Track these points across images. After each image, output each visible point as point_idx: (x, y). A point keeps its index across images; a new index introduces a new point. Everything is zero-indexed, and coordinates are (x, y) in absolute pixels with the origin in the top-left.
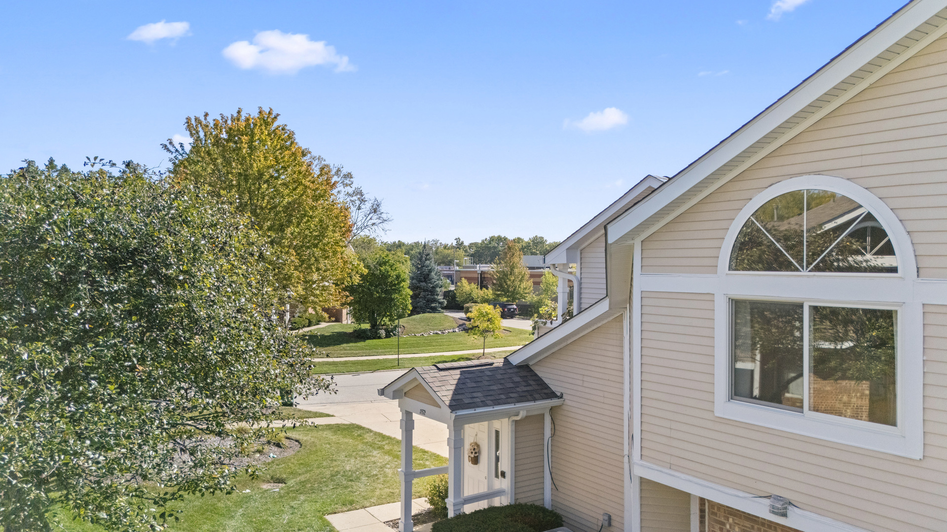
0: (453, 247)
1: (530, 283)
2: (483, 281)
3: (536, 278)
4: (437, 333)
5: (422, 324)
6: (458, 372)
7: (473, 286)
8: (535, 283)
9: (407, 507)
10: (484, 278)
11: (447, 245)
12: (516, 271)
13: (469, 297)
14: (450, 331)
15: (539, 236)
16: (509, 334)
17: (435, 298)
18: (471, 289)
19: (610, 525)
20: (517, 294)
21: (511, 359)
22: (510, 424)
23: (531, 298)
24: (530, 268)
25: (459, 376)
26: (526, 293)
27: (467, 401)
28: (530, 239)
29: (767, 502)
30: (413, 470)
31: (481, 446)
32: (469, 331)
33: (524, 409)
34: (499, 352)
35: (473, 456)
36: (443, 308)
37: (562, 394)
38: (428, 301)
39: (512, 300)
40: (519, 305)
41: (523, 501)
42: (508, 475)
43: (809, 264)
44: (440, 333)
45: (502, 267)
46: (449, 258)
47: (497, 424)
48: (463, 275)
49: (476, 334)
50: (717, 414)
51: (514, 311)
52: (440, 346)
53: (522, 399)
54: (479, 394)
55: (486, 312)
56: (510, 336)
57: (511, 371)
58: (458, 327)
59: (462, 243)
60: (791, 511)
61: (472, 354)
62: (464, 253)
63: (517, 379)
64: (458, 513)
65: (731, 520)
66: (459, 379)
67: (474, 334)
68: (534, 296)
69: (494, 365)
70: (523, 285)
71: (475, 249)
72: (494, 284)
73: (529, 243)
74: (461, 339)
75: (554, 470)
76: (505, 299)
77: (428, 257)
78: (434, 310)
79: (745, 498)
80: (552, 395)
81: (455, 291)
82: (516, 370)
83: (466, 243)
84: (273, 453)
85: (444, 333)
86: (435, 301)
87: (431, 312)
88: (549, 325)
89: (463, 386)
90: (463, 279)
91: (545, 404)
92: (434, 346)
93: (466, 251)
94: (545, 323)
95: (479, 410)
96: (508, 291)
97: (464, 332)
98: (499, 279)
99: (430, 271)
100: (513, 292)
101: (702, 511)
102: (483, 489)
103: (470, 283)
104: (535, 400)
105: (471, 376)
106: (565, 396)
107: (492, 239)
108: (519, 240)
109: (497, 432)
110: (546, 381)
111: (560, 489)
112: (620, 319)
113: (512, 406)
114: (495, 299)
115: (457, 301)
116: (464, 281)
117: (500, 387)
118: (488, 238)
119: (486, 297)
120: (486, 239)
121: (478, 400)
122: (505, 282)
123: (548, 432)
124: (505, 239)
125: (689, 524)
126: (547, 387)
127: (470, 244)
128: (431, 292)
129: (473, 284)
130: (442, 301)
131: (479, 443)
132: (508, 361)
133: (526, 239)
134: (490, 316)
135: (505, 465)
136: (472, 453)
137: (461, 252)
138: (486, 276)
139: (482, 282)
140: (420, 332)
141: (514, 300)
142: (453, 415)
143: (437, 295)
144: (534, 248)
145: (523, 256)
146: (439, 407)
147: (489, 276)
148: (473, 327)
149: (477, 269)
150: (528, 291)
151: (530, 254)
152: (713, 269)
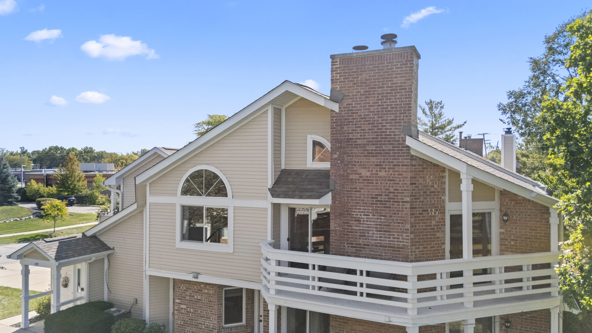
0: (17, 154)
1: (85, 182)
2: (48, 181)
3: (90, 179)
4: (16, 220)
5: (4, 214)
6: (57, 242)
7: (40, 185)
8: (88, 182)
9: (26, 315)
10: (49, 179)
11: (13, 152)
12: (75, 174)
13: (37, 193)
14: (27, 218)
15: (89, 147)
16: (71, 217)
17: (11, 195)
18: (39, 187)
19: (137, 303)
20: (75, 190)
21: (86, 234)
22: (86, 264)
23: (86, 192)
24: (85, 172)
25: (58, 244)
26: (82, 189)
27: (64, 256)
28: (82, 149)
29: (192, 275)
30: (29, 295)
31: (69, 278)
32: (44, 217)
33: (94, 257)
34: (65, 229)
35: (64, 283)
36: (17, 201)
37: (114, 248)
38: (5, 197)
39: (72, 194)
40: (77, 197)
41: (93, 301)
42: (85, 289)
43: (205, 193)
44: (18, 219)
45: (64, 171)
46: (14, 162)
47: (79, 266)
48: (31, 177)
49: (49, 219)
50: (177, 247)
51: (73, 201)
52: (20, 228)
53: (93, 252)
54: (70, 252)
55: (56, 205)
56: (73, 218)
57: (87, 239)
58: (32, 215)
59: (26, 151)
60: (200, 276)
61: (45, 232)
62: (27, 158)
63: (90, 243)
64: (58, 310)
65: (182, 285)
66: (58, 246)
67: (47, 219)
68: (88, 190)
69: (77, 238)
70: (80, 184)
71: (37, 155)
72: (57, 183)
73: (81, 152)
74: (34, 223)
75: (109, 284)
76: (66, 193)
77: (5, 166)
78: (11, 204)
79: (185, 275)
80: (109, 249)
81: (26, 189)
82: (89, 239)
83: (30, 151)
85: (21, 219)
86: (11, 197)
87: (8, 205)
88: (106, 215)
89: (61, 249)
90: (32, 180)
91: (104, 254)
92: (15, 229)
93: (29, 157)
94: (104, 214)
95: (70, 259)
96: (69, 188)
97: (37, 218)
98: (62, 180)
99: (7, 176)
100: (73, 189)
101: (174, 283)
102: (71, 298)
103: (37, 183)
104: (100, 252)
105: (64, 244)
106: (115, 249)
107: (50, 149)
108: (73, 149)
109: (79, 270)
110: (105, 243)
111: (112, 292)
112: (142, 212)
113: (88, 256)
114: (58, 194)
115: (28, 196)
117: (82, 247)
118: (48, 148)
119: (51, 192)
120: (46, 149)
121: (70, 255)
122: (67, 182)
123: (106, 266)
124: (62, 148)
125: (169, 292)
126: (106, 245)
127: (33, 151)
128: (7, 191)
129: (40, 183)
130: (17, 196)
131: (68, 276)
132: (85, 235)
133: (79, 149)
134: (59, 207)
135: (84, 284)
136: (64, 282)
137: (25, 158)
138: (50, 177)
139: (47, 182)
140: (3, 220)
141: (73, 193)
142: (57, 263)
143: (13, 193)
144: (86, 155)
145: (80, 164)
146: (48, 260)
147: (53, 177)
148: (47, 215)
149: (43, 173)
150: (83, 187)
151: (82, 159)
152: (175, 195)
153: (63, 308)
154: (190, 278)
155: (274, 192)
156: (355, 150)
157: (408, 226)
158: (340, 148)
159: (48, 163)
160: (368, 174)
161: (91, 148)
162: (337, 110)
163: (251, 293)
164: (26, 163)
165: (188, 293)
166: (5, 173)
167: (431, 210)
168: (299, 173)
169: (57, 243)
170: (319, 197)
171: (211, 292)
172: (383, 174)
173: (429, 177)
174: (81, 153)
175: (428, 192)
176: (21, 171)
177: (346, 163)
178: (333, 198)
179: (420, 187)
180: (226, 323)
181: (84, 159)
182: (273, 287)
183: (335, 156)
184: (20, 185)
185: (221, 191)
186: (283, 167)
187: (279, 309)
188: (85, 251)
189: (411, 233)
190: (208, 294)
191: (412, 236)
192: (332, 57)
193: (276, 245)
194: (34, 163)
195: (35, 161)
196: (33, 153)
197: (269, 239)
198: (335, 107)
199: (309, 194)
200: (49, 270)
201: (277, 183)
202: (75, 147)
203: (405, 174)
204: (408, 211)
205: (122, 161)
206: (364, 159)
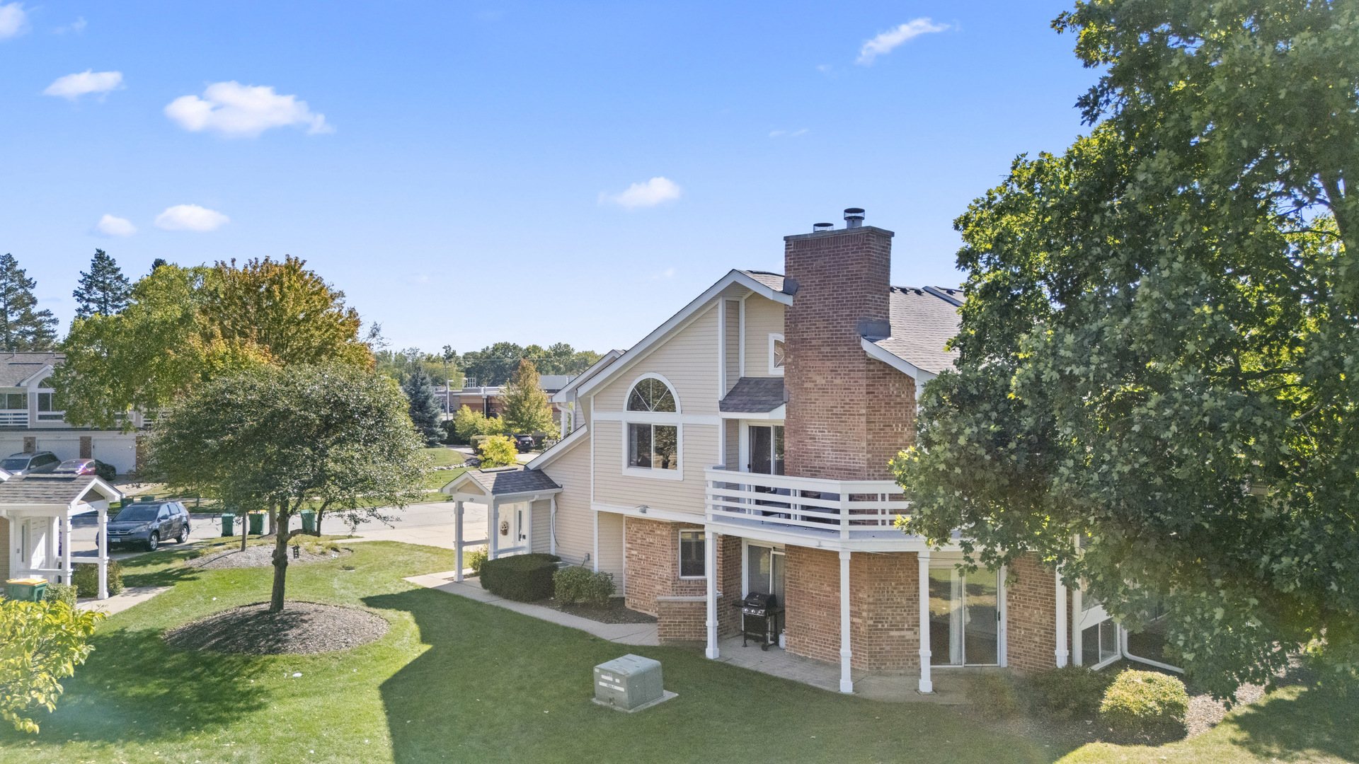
0: (438, 359)
1: (549, 409)
2: (489, 408)
4: (442, 469)
6: (495, 473)
7: (478, 414)
8: (555, 409)
9: (460, 563)
10: (491, 404)
11: (432, 356)
12: (532, 395)
13: (472, 429)
14: (457, 466)
15: (563, 343)
17: (434, 430)
18: (475, 419)
19: (588, 558)
20: (533, 423)
22: (529, 504)
23: (549, 427)
24: (549, 392)
25: (496, 476)
26: (544, 423)
27: (502, 490)
28: (550, 347)
29: (639, 509)
30: (463, 541)
31: (509, 522)
32: (482, 464)
33: (537, 495)
35: (503, 529)
36: (443, 442)
37: (562, 486)
40: (535, 437)
41: (536, 553)
42: (527, 537)
43: (653, 408)
44: (445, 468)
45: (515, 390)
46: (435, 375)
47: (519, 505)
48: (462, 401)
50: (624, 476)
51: (529, 444)
53: (537, 488)
54: (510, 485)
55: (500, 445)
57: (529, 473)
58: (465, 462)
59: (454, 353)
60: (648, 510)
62: (456, 368)
63: (533, 477)
64: (497, 558)
66: (496, 478)
68: (555, 424)
69: (518, 470)
70: (541, 412)
71: (472, 361)
72: (504, 412)
73: (550, 353)
75: (557, 534)
76: (519, 430)
77: (423, 381)
78: (432, 445)
79: (632, 509)
80: (556, 486)
81: (455, 422)
82: (531, 472)
83: (460, 354)
84: (334, 555)
89: (499, 482)
90: (465, 406)
91: (548, 493)
93: (459, 365)
95: (510, 495)
96: (522, 421)
97: (473, 466)
98: (511, 406)
99: (427, 398)
100: (528, 422)
102: (512, 546)
103: (473, 411)
104: (545, 489)
105: (503, 476)
106: (564, 487)
107: (496, 349)
108: (535, 349)
109: (520, 511)
110: (552, 478)
111: (560, 545)
113: (531, 492)
114: (507, 430)
115: (458, 434)
116: (466, 408)
117: (523, 482)
118: (491, 346)
119: (494, 427)
120: (488, 348)
121: (510, 488)
122: (518, 409)
123: (553, 510)
124: (515, 347)
126: (553, 482)
127: (467, 354)
128: (428, 423)
129: (477, 412)
130: (442, 434)
131: (507, 519)
132: (527, 467)
133: (545, 348)
134: (504, 447)
135: (526, 530)
136: (503, 527)
137: (453, 366)
138: (494, 402)
139: (488, 410)
141: (529, 430)
142: (495, 498)
143: (436, 426)
144: (558, 361)
145: (540, 377)
146: (484, 494)
147: (498, 402)
148: (486, 460)
149: (482, 393)
150: (546, 419)
151: (550, 368)
152: (621, 410)
153: (501, 556)
155: (724, 406)
156: (810, 353)
157: (864, 444)
158: (795, 350)
159: (492, 375)
160: (824, 382)
161: (567, 346)
162: (791, 304)
164: (454, 377)
165: (639, 535)
166: (424, 393)
167: (897, 426)
168: (758, 381)
169: (494, 475)
170: (769, 410)
171: (664, 533)
172: (838, 381)
173: (894, 385)
174: (548, 355)
175: (892, 403)
176: (446, 392)
177: (800, 368)
178: (788, 412)
179: (881, 396)
180: (683, 574)
181: (554, 367)
183: (789, 360)
184: (444, 417)
185: (669, 405)
186: (742, 375)
188: (526, 487)
189: (868, 452)
190: (661, 535)
191: (870, 456)
192: (786, 239)
194: (466, 376)
195: (468, 372)
196: (467, 356)
197: (721, 463)
198: (789, 300)
199: (760, 407)
200: (486, 506)
201: (730, 395)
202: (539, 345)
203: (860, 381)
204: (863, 426)
206: (818, 364)
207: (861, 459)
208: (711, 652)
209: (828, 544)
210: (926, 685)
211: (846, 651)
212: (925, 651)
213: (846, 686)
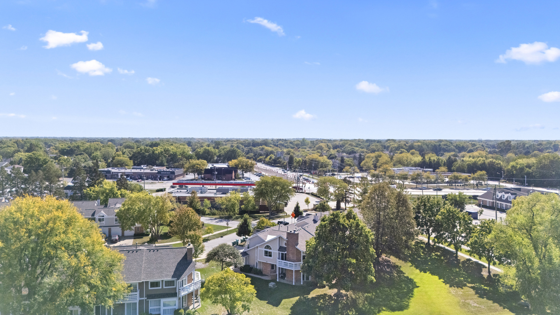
50: (263, 257)
60: (268, 262)
80: (248, 255)
154: (266, 262)
163: (276, 265)
165: (265, 264)
168: (282, 247)
173: (299, 252)
175: (299, 254)
179: (297, 253)
180: (271, 269)
182: (278, 265)
183: (288, 245)
185: (271, 249)
186: (280, 246)
187: (279, 268)
190: (268, 265)
193: (279, 259)
197: (278, 257)
198: (287, 239)
199: (283, 251)
201: (279, 249)
203: (294, 251)
205: (197, 166)
207: (295, 259)
208: (278, 280)
209: (292, 269)
210: (302, 283)
211: (294, 280)
212: (302, 280)
213: (294, 284)
